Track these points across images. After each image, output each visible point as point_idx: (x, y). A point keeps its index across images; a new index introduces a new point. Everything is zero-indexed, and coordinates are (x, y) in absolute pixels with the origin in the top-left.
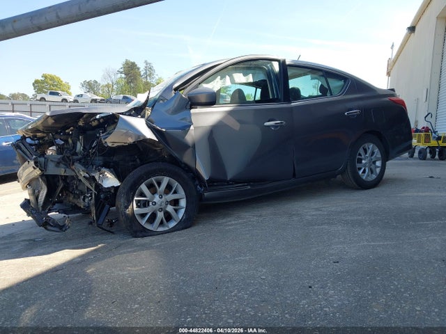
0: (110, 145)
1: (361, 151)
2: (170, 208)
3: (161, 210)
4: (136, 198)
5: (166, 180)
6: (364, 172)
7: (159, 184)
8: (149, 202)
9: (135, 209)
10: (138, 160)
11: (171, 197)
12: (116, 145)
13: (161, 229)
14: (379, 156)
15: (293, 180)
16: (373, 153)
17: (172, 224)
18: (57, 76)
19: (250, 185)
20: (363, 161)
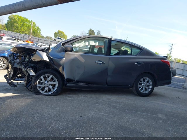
0: (33, 60)
1: (142, 80)
2: (51, 87)
3: (47, 87)
4: (38, 81)
5: (51, 76)
6: (142, 89)
7: (48, 77)
8: (43, 83)
9: (37, 84)
10: (45, 67)
11: (52, 83)
12: (35, 61)
13: (45, 94)
14: (151, 84)
15: (106, 86)
16: (148, 82)
17: (50, 93)
18: (63, 32)
19: (86, 84)
20: (142, 85)
